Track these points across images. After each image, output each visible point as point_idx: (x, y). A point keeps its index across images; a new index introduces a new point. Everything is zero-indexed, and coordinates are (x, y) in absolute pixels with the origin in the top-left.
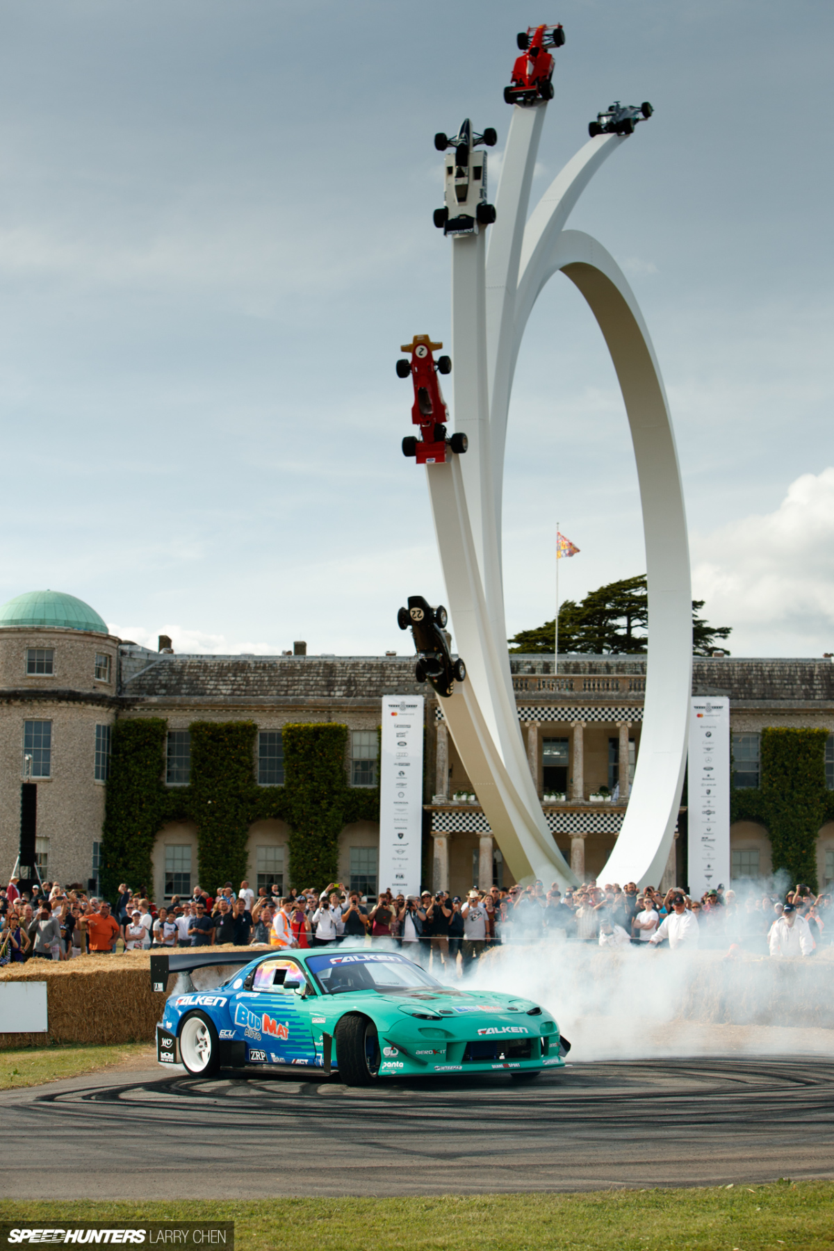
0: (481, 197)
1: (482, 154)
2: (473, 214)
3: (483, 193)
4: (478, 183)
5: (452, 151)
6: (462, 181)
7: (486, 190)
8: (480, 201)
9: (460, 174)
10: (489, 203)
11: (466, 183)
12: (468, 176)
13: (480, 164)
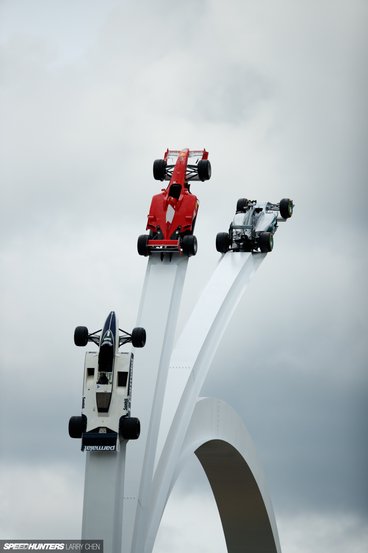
0: (126, 408)
1: (130, 355)
2: (115, 428)
3: (127, 404)
4: (122, 391)
5: (93, 347)
6: (104, 388)
7: (130, 399)
8: (124, 413)
9: (103, 380)
10: (132, 416)
11: (109, 391)
12: (112, 383)
13: (126, 369)
